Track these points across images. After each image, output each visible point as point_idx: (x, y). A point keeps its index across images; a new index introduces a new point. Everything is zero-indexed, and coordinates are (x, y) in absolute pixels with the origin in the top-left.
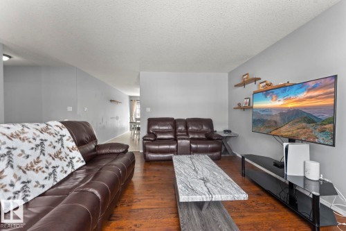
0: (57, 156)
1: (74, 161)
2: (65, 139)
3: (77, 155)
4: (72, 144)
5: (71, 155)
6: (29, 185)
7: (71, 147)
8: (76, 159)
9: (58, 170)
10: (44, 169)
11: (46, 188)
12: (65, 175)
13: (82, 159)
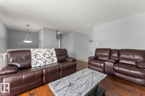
0: (48, 58)
1: (54, 60)
2: (53, 53)
3: (56, 59)
4: (55, 55)
5: (54, 58)
6: (38, 63)
7: (54, 56)
8: (55, 60)
9: (47, 62)
10: (43, 60)
11: (41, 65)
12: (49, 64)
13: (57, 60)
